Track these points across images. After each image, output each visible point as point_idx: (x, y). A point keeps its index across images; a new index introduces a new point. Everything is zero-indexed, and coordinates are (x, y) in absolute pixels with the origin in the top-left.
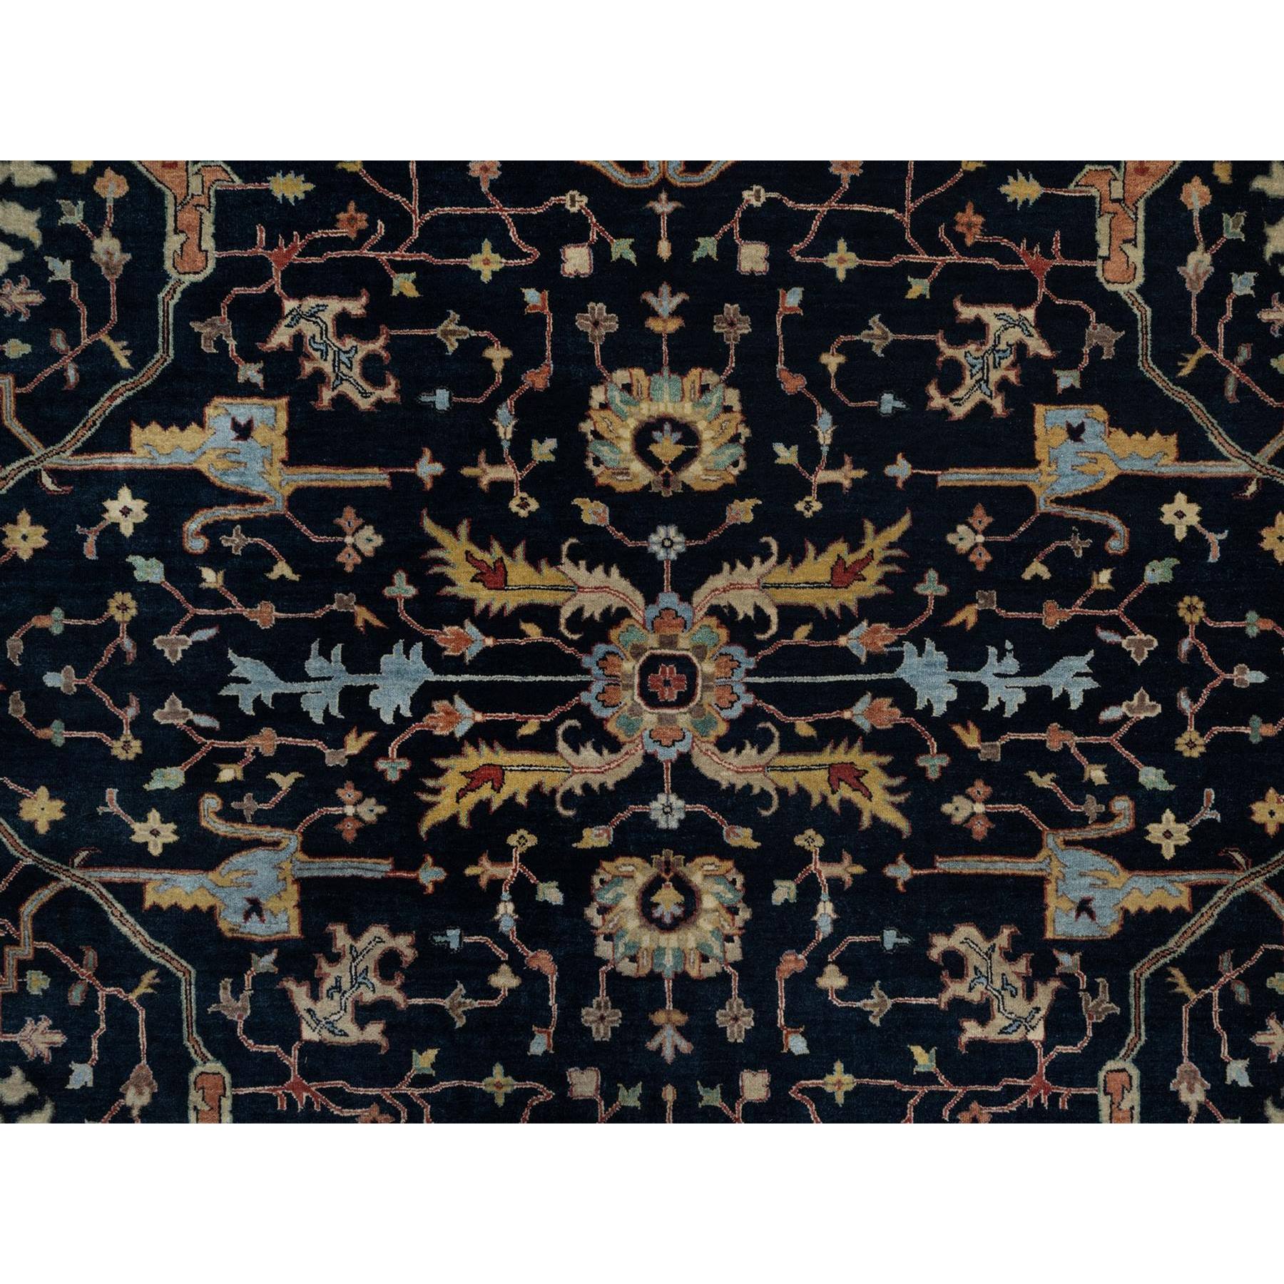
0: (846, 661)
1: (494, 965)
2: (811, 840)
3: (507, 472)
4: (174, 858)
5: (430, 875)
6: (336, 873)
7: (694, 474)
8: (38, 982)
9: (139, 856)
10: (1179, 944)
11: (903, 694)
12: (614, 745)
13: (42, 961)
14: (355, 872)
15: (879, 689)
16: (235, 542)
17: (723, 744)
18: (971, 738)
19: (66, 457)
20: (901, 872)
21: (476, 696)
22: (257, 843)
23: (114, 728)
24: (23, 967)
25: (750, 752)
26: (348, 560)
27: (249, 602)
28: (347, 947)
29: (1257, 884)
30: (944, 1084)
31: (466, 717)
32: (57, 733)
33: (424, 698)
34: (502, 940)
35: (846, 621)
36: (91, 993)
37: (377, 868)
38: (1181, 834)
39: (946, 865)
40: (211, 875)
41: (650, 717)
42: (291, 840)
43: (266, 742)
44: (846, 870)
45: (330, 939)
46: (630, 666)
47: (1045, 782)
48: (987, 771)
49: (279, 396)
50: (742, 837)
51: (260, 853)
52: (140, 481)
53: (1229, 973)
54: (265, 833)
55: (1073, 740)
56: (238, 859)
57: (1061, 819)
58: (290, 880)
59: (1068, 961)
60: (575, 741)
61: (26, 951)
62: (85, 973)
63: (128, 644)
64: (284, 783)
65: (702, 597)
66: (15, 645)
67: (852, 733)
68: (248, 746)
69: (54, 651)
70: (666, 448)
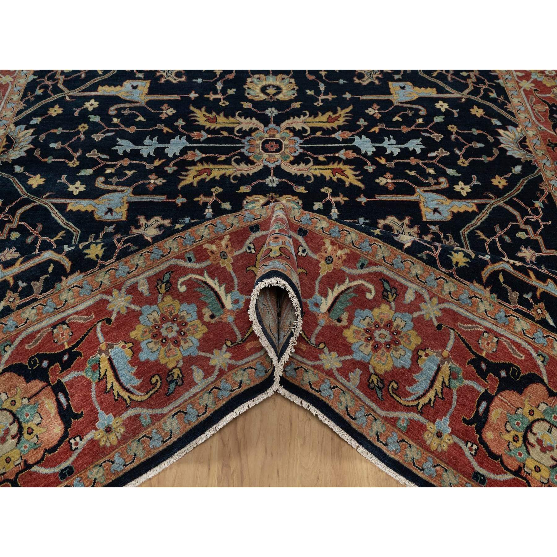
0: (336, 141)
2: (327, 190)
3: (219, 96)
4: (82, 196)
5: (180, 200)
6: (143, 200)
7: (280, 97)
8: (15, 236)
9: (70, 195)
10: (477, 222)
11: (357, 150)
12: (253, 163)
13: (20, 229)
14: (151, 200)
15: (347, 148)
16: (126, 112)
17: (292, 163)
18: (383, 161)
19: (76, 93)
20: (363, 200)
21: (202, 150)
22: (116, 191)
23: (71, 158)
24: (11, 230)
25: (302, 165)
26: (163, 116)
27: (128, 126)
28: (144, 223)
29: (501, 203)
31: (199, 155)
32: (50, 160)
33: (184, 151)
35: (334, 131)
36: (36, 239)
37: (161, 198)
38: (468, 189)
39: (379, 198)
40: (96, 201)
41: (266, 155)
42: (129, 190)
43: (126, 162)
44: (341, 199)
45: (138, 221)
46: (259, 142)
47: (413, 173)
48: (390, 170)
49: (148, 80)
50: (301, 189)
51: (116, 194)
52: (96, 98)
53: (500, 233)
54: (119, 188)
55: (420, 162)
56: (106, 196)
57: (421, 184)
58: (125, 203)
59: (433, 228)
60: (238, 162)
61: (14, 225)
62: (36, 233)
63: (82, 136)
64: (129, 173)
65: (284, 125)
66: (43, 136)
67: (339, 160)
68: (119, 163)
69: (56, 138)
70: (271, 91)
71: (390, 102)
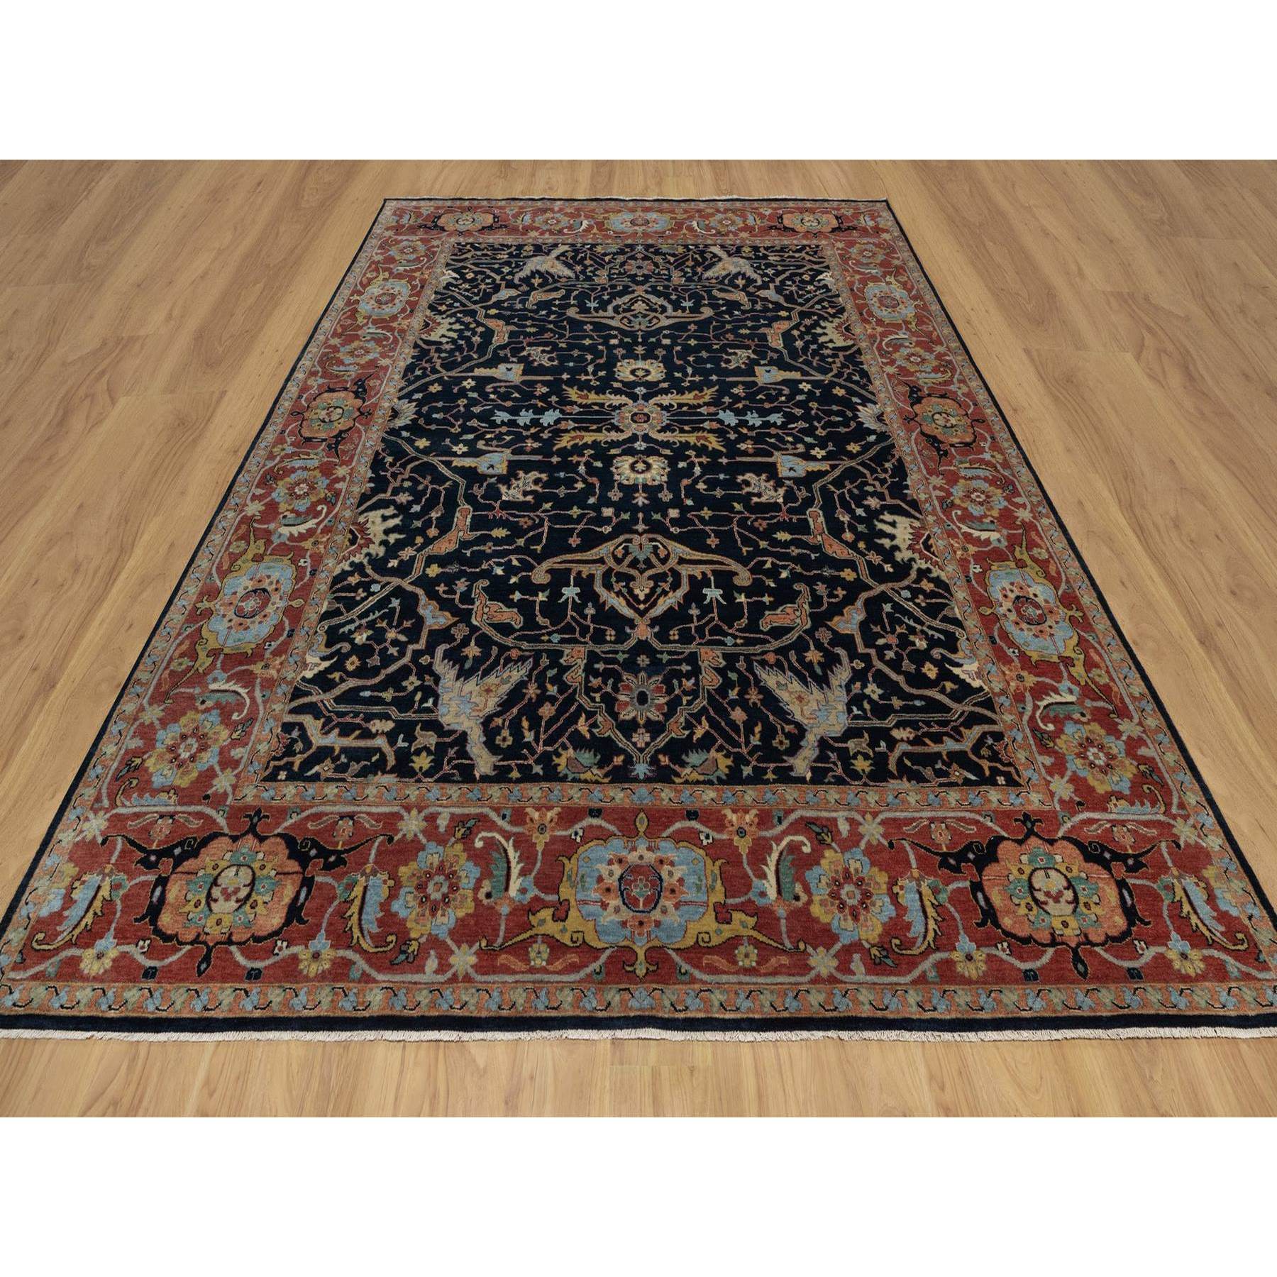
0: (702, 414)
1: (577, 481)
2: (692, 453)
3: (590, 377)
4: (464, 455)
5: (555, 460)
6: (522, 459)
7: (649, 378)
8: (407, 484)
9: (455, 454)
10: (829, 478)
11: (721, 422)
12: (622, 431)
13: (410, 479)
14: (529, 459)
15: (711, 420)
16: (502, 390)
17: (659, 431)
18: (745, 431)
19: (454, 373)
20: (724, 461)
21: (574, 420)
22: (496, 452)
23: (453, 426)
24: (403, 480)
25: (668, 434)
26: (537, 394)
27: (504, 401)
28: (523, 476)
29: (853, 464)
30: (747, 515)
31: (571, 425)
32: (433, 427)
33: (558, 421)
34: (581, 476)
35: (699, 406)
36: (427, 487)
37: (537, 458)
38: (823, 453)
39: (739, 459)
40: (478, 459)
41: (634, 425)
42: (508, 451)
43: (504, 429)
44: (704, 460)
45: (517, 474)
46: (628, 415)
47: (773, 440)
48: (751, 438)
49: (521, 364)
50: (668, 452)
51: (496, 454)
52: (473, 378)
53: (849, 486)
54: (499, 449)
55: (780, 432)
56: (487, 455)
57: (778, 449)
58: (505, 461)
59: (788, 482)
60: (608, 430)
61: (406, 476)
62: (426, 482)
63: (462, 409)
64: (508, 438)
65: (652, 401)
66: (425, 409)
67: (704, 429)
68: (497, 431)
69: (438, 410)
70: (640, 373)
71: (755, 384)
